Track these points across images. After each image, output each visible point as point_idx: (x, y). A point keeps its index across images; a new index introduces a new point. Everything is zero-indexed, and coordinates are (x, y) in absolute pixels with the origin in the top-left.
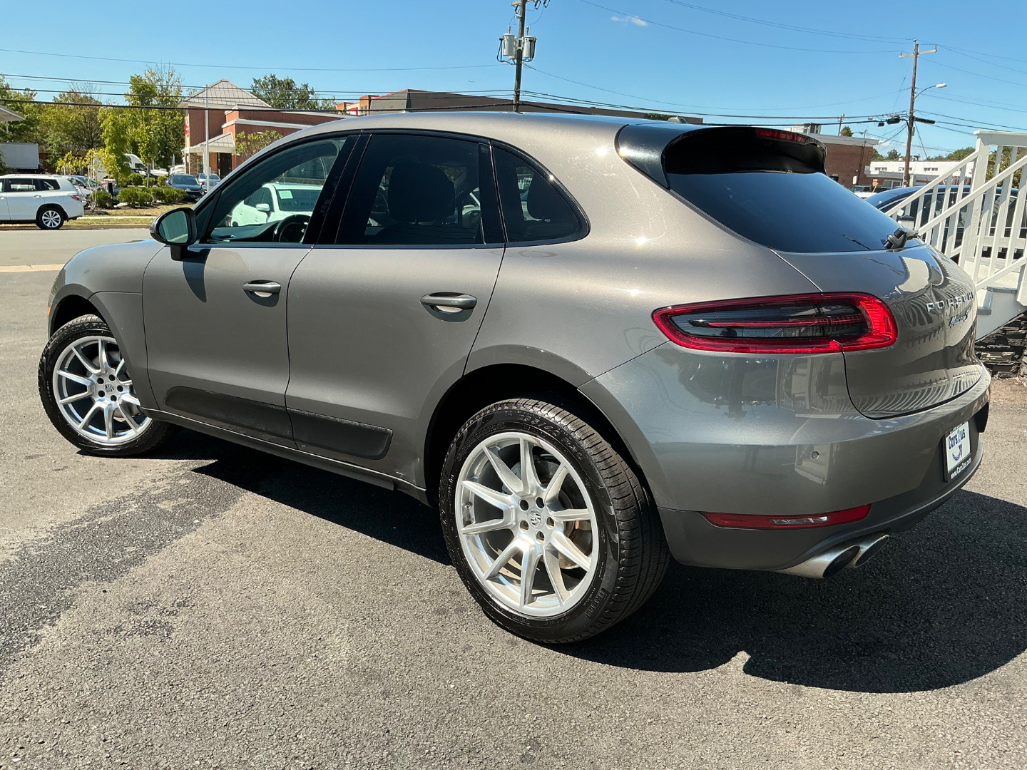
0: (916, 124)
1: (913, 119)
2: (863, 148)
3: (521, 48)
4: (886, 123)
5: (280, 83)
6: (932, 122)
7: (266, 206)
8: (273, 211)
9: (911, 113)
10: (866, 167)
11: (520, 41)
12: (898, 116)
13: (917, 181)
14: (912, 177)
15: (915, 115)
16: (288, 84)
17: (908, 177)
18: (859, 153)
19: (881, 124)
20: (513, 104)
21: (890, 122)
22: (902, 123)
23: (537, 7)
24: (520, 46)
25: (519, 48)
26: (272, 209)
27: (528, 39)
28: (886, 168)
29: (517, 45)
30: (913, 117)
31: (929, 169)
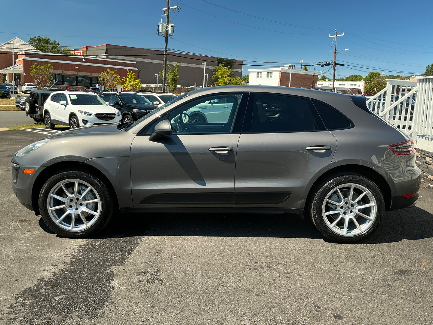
0: (337, 66)
1: (336, 64)
2: (314, 76)
3: (167, 29)
4: (324, 65)
5: (43, 40)
6: (343, 65)
7: (64, 102)
8: (68, 105)
9: (335, 61)
10: (315, 84)
11: (167, 26)
12: (329, 63)
13: (338, 90)
14: (336, 89)
15: (336, 62)
16: (47, 40)
17: (334, 89)
18: (312, 78)
19: (322, 66)
20: (164, 54)
21: (326, 65)
22: (331, 65)
23: (174, 11)
24: (167, 28)
25: (166, 29)
26: (67, 104)
27: (171, 26)
28: (323, 85)
29: (166, 28)
30: (336, 63)
31: (341, 85)
